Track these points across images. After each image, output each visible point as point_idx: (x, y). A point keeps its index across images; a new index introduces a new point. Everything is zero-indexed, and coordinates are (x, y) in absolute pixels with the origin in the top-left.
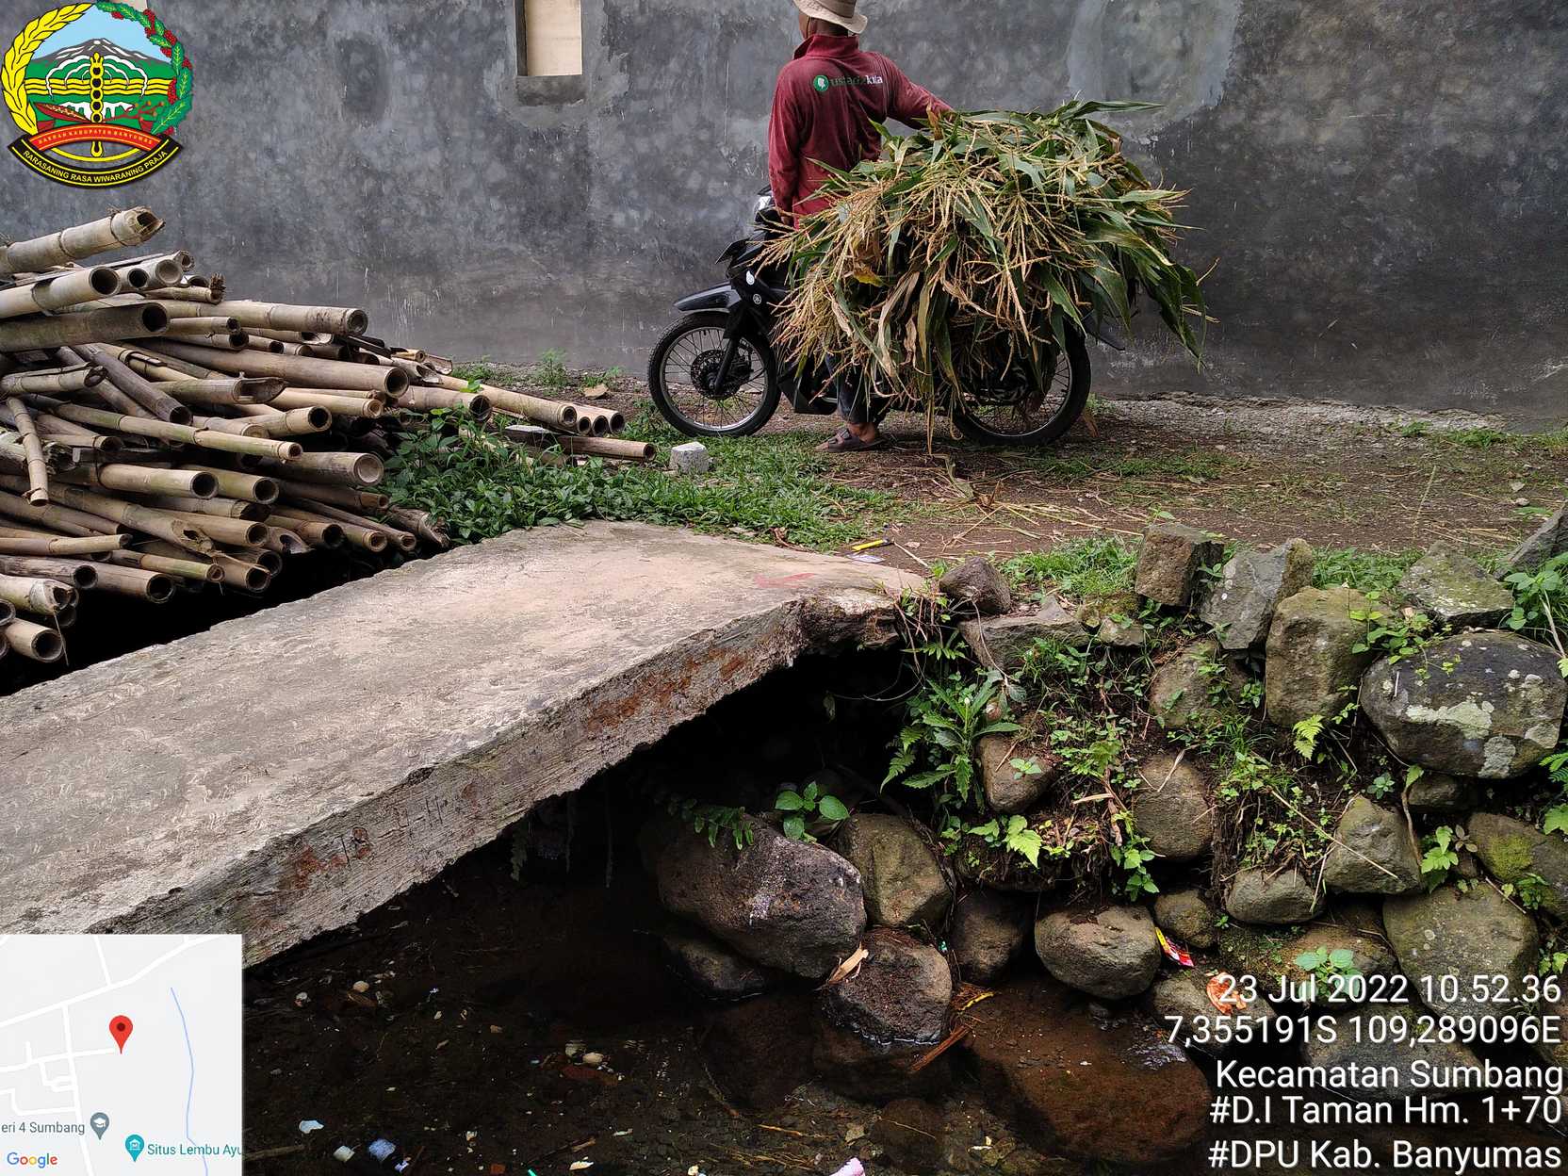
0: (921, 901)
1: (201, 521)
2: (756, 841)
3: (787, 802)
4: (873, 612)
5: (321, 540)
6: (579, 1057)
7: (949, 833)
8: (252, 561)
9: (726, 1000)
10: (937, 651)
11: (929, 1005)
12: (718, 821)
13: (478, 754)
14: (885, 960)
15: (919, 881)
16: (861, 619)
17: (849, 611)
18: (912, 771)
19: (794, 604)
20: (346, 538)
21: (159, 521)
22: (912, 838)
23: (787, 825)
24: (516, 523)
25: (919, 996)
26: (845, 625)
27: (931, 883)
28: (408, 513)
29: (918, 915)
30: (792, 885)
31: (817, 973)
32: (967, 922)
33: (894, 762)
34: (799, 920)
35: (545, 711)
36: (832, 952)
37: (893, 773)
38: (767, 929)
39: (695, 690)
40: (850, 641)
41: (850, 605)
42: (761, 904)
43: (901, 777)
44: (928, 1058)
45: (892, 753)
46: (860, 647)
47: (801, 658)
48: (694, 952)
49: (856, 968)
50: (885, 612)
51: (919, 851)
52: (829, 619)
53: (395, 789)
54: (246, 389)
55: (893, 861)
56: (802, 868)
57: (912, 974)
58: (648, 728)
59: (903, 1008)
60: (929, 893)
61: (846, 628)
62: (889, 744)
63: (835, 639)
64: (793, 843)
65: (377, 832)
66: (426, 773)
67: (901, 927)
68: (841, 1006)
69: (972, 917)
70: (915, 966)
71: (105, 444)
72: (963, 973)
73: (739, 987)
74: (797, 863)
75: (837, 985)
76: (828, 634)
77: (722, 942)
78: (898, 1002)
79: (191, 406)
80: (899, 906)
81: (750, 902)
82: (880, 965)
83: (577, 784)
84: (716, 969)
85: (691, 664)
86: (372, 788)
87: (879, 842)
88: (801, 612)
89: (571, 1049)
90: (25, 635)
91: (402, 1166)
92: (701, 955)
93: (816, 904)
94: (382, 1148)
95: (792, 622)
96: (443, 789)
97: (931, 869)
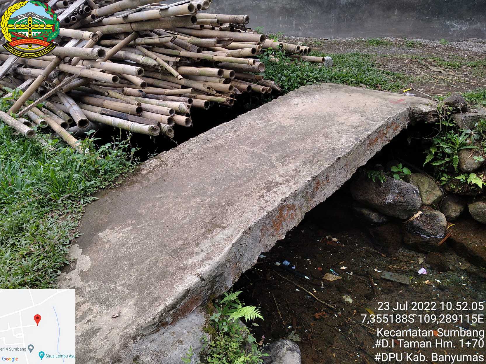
0: (435, 198)
1: (210, 84)
2: (387, 181)
3: (394, 169)
4: (431, 112)
5: (246, 90)
6: (330, 239)
7: (443, 178)
9: (376, 224)
10: (446, 124)
11: (441, 227)
12: (374, 175)
13: (349, 153)
14: (427, 214)
15: (434, 192)
16: (427, 113)
17: (424, 111)
19: (408, 109)
20: (252, 89)
21: (198, 84)
22: (431, 180)
23: (395, 176)
24: (302, 84)
25: (438, 224)
26: (422, 115)
27: (438, 193)
29: (434, 202)
30: (401, 193)
31: (405, 218)
32: (447, 204)
33: (427, 157)
34: (403, 203)
35: (360, 141)
36: (411, 212)
37: (427, 161)
38: (392, 205)
39: (388, 136)
40: (423, 121)
41: (424, 109)
42: (390, 198)
43: (430, 162)
44: (442, 242)
45: (426, 155)
46: (426, 122)
47: (410, 126)
48: (366, 212)
49: (418, 216)
50: (434, 111)
51: (434, 184)
52: (417, 114)
53: (334, 163)
54: (218, 42)
55: (426, 187)
56: (403, 189)
57: (435, 219)
58: (379, 146)
59: (433, 228)
60: (438, 195)
61: (423, 116)
62: (424, 152)
63: (418, 120)
64: (397, 180)
65: (331, 175)
66: (339, 159)
67: (429, 206)
68: (414, 227)
69: (449, 203)
70: (436, 216)
72: (449, 219)
73: (381, 221)
74: (402, 187)
75: (412, 221)
76: (417, 118)
77: (374, 209)
78: (432, 226)
80: (430, 198)
81: (386, 197)
82: (426, 216)
83: (365, 163)
84: (374, 217)
85: (388, 128)
86: (328, 163)
87: (420, 181)
88: (410, 112)
89: (327, 237)
90: (181, 119)
91: (294, 268)
92: (369, 212)
93: (408, 198)
94: (287, 263)
95: (407, 114)
96: (342, 163)
97: (438, 189)
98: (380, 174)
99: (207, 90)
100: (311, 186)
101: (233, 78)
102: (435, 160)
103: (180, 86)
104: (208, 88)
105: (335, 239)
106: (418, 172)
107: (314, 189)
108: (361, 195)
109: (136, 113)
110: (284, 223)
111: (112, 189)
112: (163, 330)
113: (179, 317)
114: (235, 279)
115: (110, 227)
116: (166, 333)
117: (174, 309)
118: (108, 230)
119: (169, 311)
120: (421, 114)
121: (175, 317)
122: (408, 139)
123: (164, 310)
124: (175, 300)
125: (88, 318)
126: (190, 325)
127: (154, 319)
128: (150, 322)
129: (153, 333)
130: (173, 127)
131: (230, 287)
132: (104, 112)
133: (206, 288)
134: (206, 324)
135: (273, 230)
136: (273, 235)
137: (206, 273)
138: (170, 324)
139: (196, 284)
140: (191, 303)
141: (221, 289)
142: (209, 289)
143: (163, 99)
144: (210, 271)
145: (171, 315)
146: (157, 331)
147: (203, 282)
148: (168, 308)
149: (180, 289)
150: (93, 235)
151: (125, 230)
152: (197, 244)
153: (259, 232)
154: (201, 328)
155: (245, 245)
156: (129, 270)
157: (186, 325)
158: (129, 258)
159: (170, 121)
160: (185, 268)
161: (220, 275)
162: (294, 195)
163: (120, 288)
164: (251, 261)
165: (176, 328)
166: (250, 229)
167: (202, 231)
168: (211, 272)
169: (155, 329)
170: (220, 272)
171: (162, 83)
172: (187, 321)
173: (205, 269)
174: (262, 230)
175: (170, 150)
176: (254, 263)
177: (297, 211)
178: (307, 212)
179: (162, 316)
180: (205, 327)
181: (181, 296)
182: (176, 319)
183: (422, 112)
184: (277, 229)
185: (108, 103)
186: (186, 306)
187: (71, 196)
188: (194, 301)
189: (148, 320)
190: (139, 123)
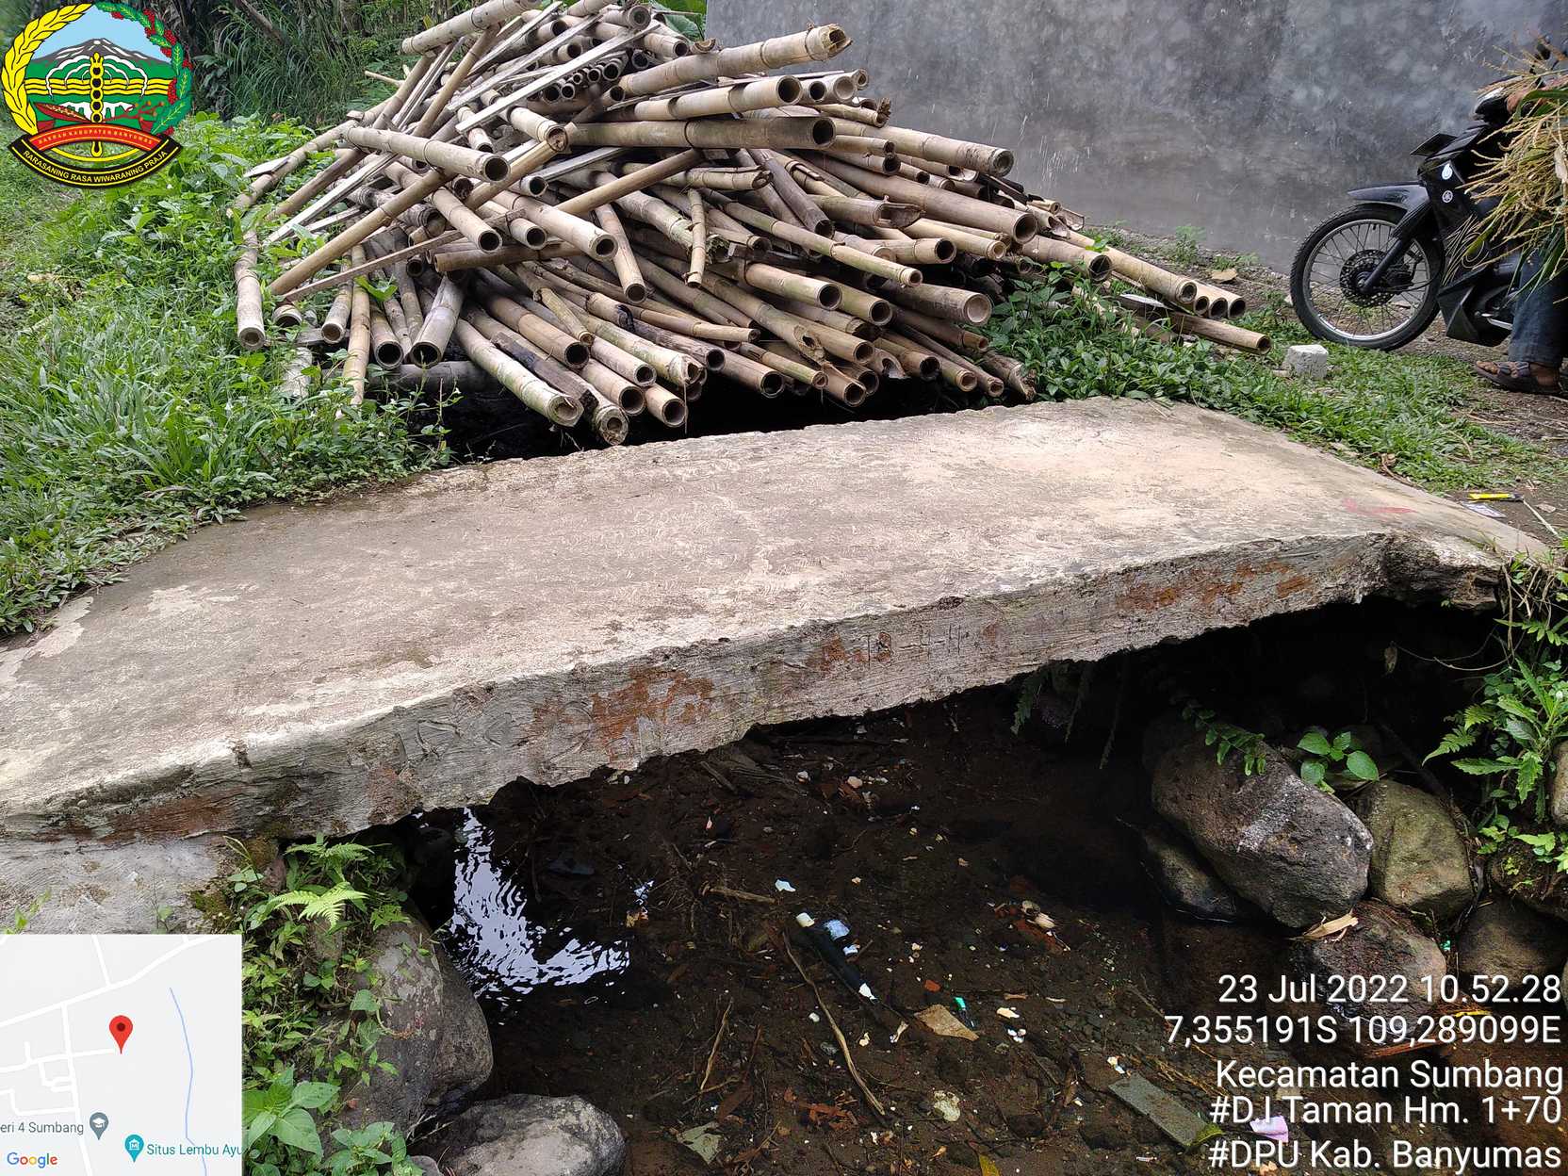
0: (1434, 890)
1: (820, 331)
2: (1268, 772)
3: (1313, 743)
4: (1473, 569)
5: (918, 370)
6: (1032, 914)
7: (1491, 832)
8: (854, 377)
9: (1192, 916)
10: (1539, 631)
12: (1231, 740)
13: (1008, 599)
14: (1375, 936)
15: (1439, 870)
16: (1456, 572)
17: (1444, 560)
18: (1464, 753)
19: (1381, 536)
20: (940, 373)
21: (785, 323)
22: (1444, 823)
23: (1306, 767)
24: (1104, 390)
26: (1435, 574)
27: (1453, 875)
28: (1003, 359)
29: (1425, 904)
30: (1294, 828)
31: (1296, 923)
32: (1482, 930)
33: (1448, 737)
34: (1291, 864)
35: (1082, 577)
36: (1318, 907)
37: (1443, 749)
38: (1255, 861)
39: (1243, 599)
40: (1435, 594)
41: (1447, 554)
42: (1254, 835)
43: (1451, 756)
45: (1449, 728)
46: (1446, 603)
47: (1372, 598)
48: (1171, 859)
49: (1339, 932)
51: (1449, 838)
52: (1417, 563)
53: (925, 608)
54: (887, 213)
55: (1415, 840)
56: (1309, 815)
57: (1401, 960)
58: (1183, 622)
60: (1446, 885)
61: (1435, 578)
62: (1449, 718)
63: (1418, 587)
64: (1308, 783)
65: (900, 642)
66: (956, 602)
67: (1403, 909)
69: (1491, 927)
70: (1406, 953)
71: (757, 244)
73: (1209, 908)
74: (1305, 807)
75: (1313, 942)
76: (1412, 579)
79: (836, 222)
80: (1405, 886)
81: (1243, 830)
82: (1367, 939)
84: (1189, 883)
85: (1246, 571)
86: (905, 601)
87: (1405, 815)
88: (1386, 548)
89: (1027, 905)
90: (660, 397)
91: (850, 950)
92: (1178, 864)
93: (1315, 854)
94: (837, 929)
95: (1372, 556)
96: (968, 622)
97: (1458, 862)
98: (1252, 744)
99: (800, 344)
100: (799, 649)
104: (805, 339)
105: (1044, 920)
107: (810, 662)
109: (563, 358)
110: (644, 724)
111: (299, 506)
112: (67, 844)
113: (137, 834)
114: (382, 815)
115: (194, 584)
116: (75, 857)
117: (124, 801)
118: (183, 587)
119: (103, 801)
120: (1431, 568)
121: (123, 827)
122: (1388, 651)
123: (90, 791)
124: (134, 781)
126: (159, 866)
127: (48, 802)
128: (34, 805)
129: (37, 839)
131: (358, 829)
133: (255, 791)
134: (208, 887)
135: (586, 727)
136: (586, 744)
137: (261, 749)
138: (102, 840)
139: (216, 764)
140: (193, 813)
141: (317, 818)
142: (267, 801)
143: (650, 338)
144: (281, 748)
145: (107, 815)
146: (48, 840)
147: (247, 770)
148: (105, 791)
149: (169, 759)
150: (146, 588)
151: (214, 599)
153: (523, 716)
154: (186, 889)
155: (452, 730)
156: (126, 683)
157: (145, 861)
158: (147, 659)
159: (630, 398)
160: (230, 721)
161: (317, 777)
162: (716, 653)
163: (64, 715)
164: (466, 785)
165: (114, 860)
166: (489, 689)
167: (368, 656)
168: (282, 753)
169: (45, 830)
170: (317, 764)
171: (712, 307)
172: (157, 854)
173: (264, 739)
174: (539, 711)
175: (534, 460)
176: (480, 798)
177: (716, 708)
178: (762, 722)
179: (75, 803)
180: (202, 892)
181: (156, 776)
182: (123, 833)
183: (1437, 562)
184: (612, 732)
185: (535, 325)
186: (167, 811)
187: (191, 495)
188: (202, 810)
189: (31, 800)
190: (550, 385)
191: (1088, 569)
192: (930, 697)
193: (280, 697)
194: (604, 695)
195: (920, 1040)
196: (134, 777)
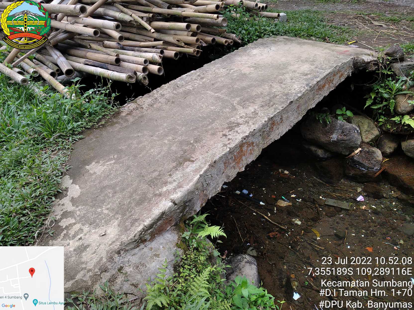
0: (373, 136)
1: (179, 37)
2: (332, 122)
3: (339, 112)
4: (372, 61)
5: (211, 42)
6: (282, 172)
7: (381, 120)
8: (195, 47)
9: (322, 159)
10: (385, 72)
11: (377, 161)
12: (321, 117)
13: (300, 97)
15: (373, 132)
16: (369, 63)
17: (366, 61)
18: (373, 104)
19: (352, 59)
21: (168, 37)
22: (370, 121)
23: (339, 118)
25: (375, 159)
26: (365, 65)
27: (376, 132)
28: (229, 34)
29: (372, 140)
30: (344, 132)
31: (347, 154)
32: (383, 142)
33: (367, 102)
34: (345, 141)
35: (310, 87)
37: (367, 104)
38: (336, 143)
39: (334, 82)
40: (365, 69)
41: (366, 59)
42: (334, 137)
43: (370, 106)
44: (378, 174)
45: (366, 99)
46: (367, 71)
47: (353, 73)
48: (313, 148)
49: (358, 152)
50: (375, 61)
51: (372, 124)
52: (360, 63)
53: (287, 106)
55: (366, 127)
56: (346, 128)
57: (373, 154)
58: (325, 93)
59: (370, 162)
60: (375, 135)
62: (365, 97)
63: (361, 68)
64: (341, 121)
65: (285, 116)
66: (292, 102)
67: (368, 143)
68: (354, 161)
69: (385, 141)
70: (373, 152)
71: (152, 16)
72: (384, 155)
73: (326, 157)
74: (345, 127)
75: (353, 156)
76: (359, 67)
77: (320, 146)
78: (369, 161)
80: (368, 137)
81: (331, 136)
82: (365, 152)
83: (314, 106)
84: (320, 152)
85: (335, 75)
86: (283, 105)
87: (361, 122)
88: (354, 61)
89: (280, 170)
90: (154, 68)
91: (251, 195)
92: (316, 149)
93: (350, 137)
94: (245, 192)
95: (351, 63)
96: (294, 106)
97: (376, 129)
98: (326, 116)
99: (176, 42)
100: (267, 126)
101: (199, 31)
102: (374, 103)
103: (153, 39)
104: (177, 40)
105: (286, 172)
106: (360, 115)
107: (270, 129)
108: (310, 134)
109: (114, 63)
110: (244, 158)
111: (96, 129)
112: (142, 246)
113: (156, 235)
114: (202, 204)
115: (96, 161)
116: (145, 248)
117: (151, 228)
118: (93, 163)
119: (147, 230)
120: (364, 63)
121: (153, 235)
122: (351, 85)
123: (143, 229)
124: (153, 221)
125: (79, 237)
126: (165, 241)
127: (135, 236)
128: (131, 239)
129: (134, 248)
130: (148, 75)
131: (198, 210)
132: (87, 63)
133: (178, 211)
134: (178, 241)
135: (234, 163)
136: (234, 168)
137: (178, 199)
138: (149, 241)
139: (170, 208)
140: (166, 223)
141: (191, 212)
142: (181, 212)
143: (138, 51)
145: (149, 234)
146: (137, 247)
147: (176, 206)
148: (147, 227)
149: (156, 212)
150: (81, 168)
151: (108, 163)
152: (170, 175)
153: (222, 166)
154: (174, 244)
155: (210, 176)
156: (113, 196)
157: (161, 241)
158: (113, 187)
159: (144, 70)
160: (160, 195)
161: (190, 201)
162: (253, 134)
163: (106, 212)
164: (215, 189)
165: (154, 244)
166: (215, 162)
167: (174, 164)
168: (183, 198)
169: (136, 245)
170: (190, 198)
172: (162, 238)
173: (178, 195)
174: (225, 163)
175: (145, 96)
176: (218, 191)
177: (255, 148)
178: (264, 148)
179: (141, 234)
180: (178, 243)
181: (157, 217)
182: (153, 237)
183: (365, 62)
184: (238, 163)
185: (91, 54)
186: (161, 226)
187: (61, 135)
188: (168, 222)
189: (129, 238)
190: (117, 72)
191: (311, 85)
192: (290, 128)
193: (166, 183)
194: (235, 154)
195: (280, 209)
196: (152, 220)
